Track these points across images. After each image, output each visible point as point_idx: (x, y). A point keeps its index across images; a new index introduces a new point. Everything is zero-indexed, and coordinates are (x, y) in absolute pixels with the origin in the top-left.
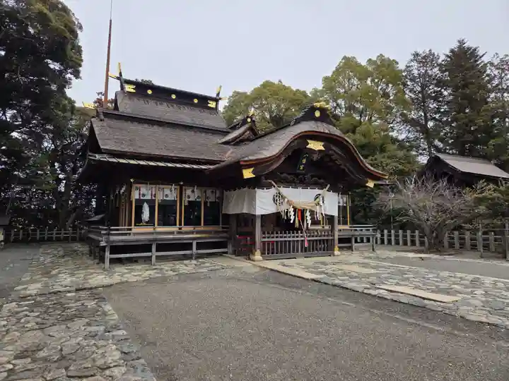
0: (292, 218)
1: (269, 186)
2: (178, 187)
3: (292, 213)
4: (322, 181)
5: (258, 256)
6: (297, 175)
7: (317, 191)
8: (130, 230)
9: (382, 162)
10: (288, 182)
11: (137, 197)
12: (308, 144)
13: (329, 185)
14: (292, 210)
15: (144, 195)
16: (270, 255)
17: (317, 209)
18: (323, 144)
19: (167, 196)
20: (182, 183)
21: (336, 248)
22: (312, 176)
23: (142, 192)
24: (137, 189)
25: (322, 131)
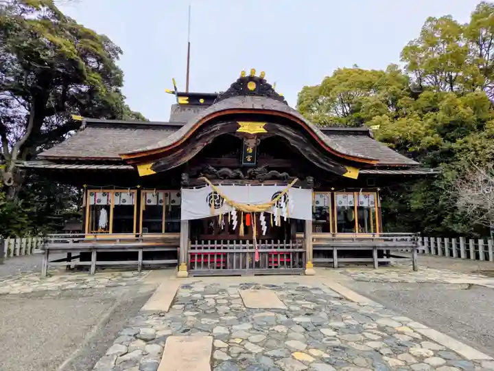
0: (235, 223)
1: (201, 185)
2: (135, 191)
3: (235, 218)
4: (284, 174)
5: (183, 271)
6: (244, 169)
7: (276, 188)
8: (84, 237)
9: (475, 145)
10: (229, 178)
11: (92, 203)
12: (239, 127)
13: (296, 180)
14: (234, 213)
15: (99, 201)
16: (221, 269)
17: (276, 212)
18: (263, 124)
19: (124, 201)
20: (138, 187)
21: (309, 264)
22: (269, 169)
23: (97, 197)
24: (92, 194)
25: (261, 108)
